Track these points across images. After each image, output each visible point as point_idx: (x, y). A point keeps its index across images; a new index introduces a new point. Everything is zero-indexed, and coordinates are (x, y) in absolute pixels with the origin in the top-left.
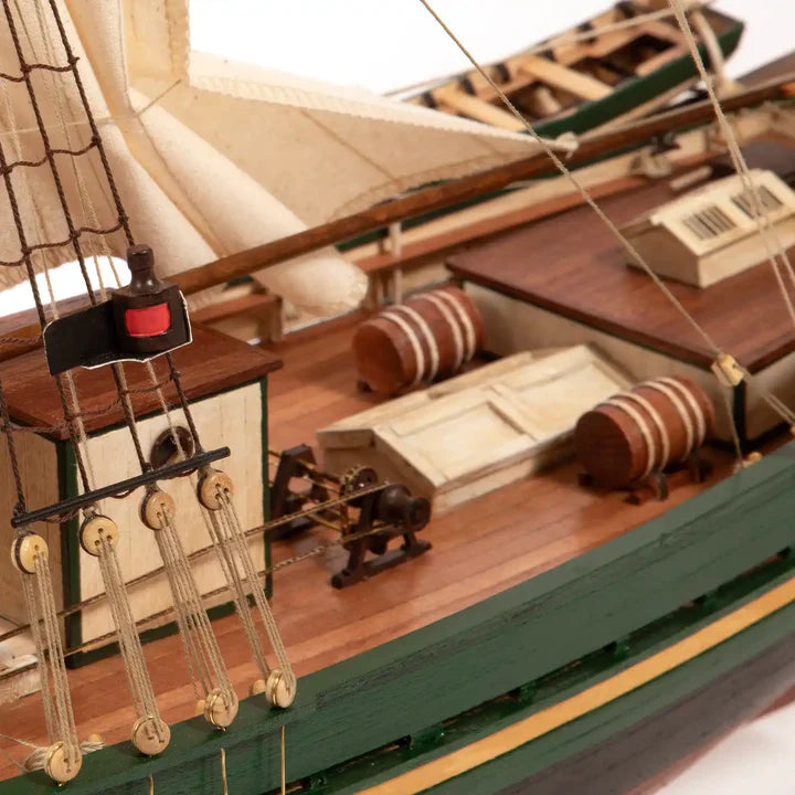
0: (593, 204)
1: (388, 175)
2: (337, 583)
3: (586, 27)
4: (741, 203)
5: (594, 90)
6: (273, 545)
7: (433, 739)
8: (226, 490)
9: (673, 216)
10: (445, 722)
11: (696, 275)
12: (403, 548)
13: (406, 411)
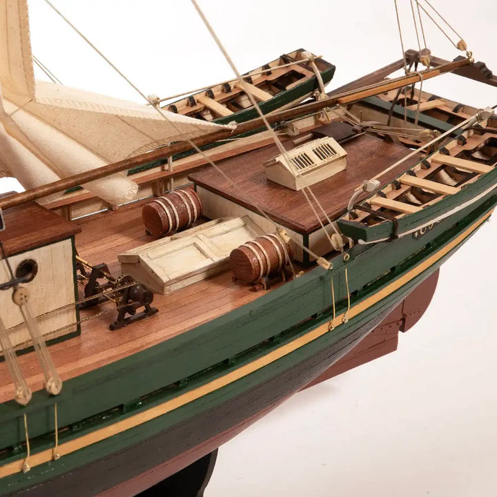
0: (213, 164)
1: (153, 139)
2: (112, 328)
3: (267, 67)
4: (317, 152)
5: (266, 96)
6: (80, 312)
7: (135, 405)
8: (26, 296)
9: (286, 158)
10: (141, 397)
11: (295, 185)
12: (145, 311)
13: (154, 247)
